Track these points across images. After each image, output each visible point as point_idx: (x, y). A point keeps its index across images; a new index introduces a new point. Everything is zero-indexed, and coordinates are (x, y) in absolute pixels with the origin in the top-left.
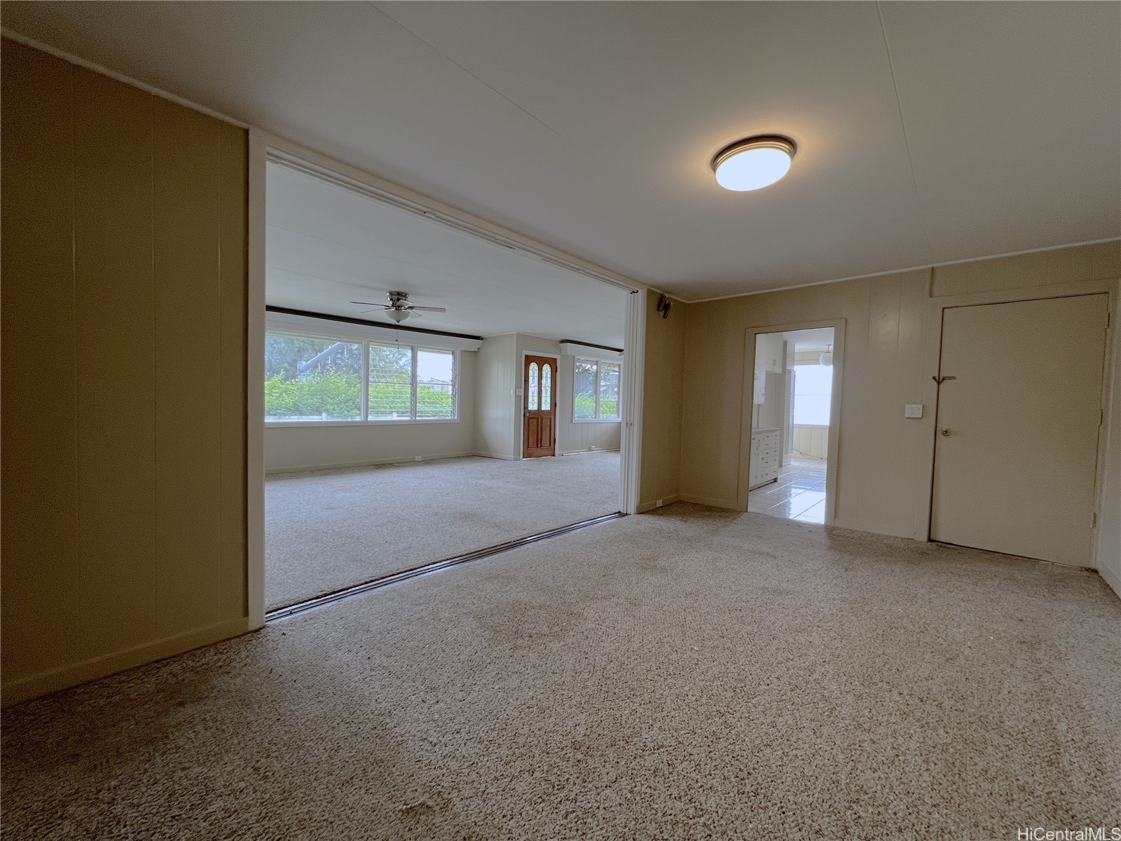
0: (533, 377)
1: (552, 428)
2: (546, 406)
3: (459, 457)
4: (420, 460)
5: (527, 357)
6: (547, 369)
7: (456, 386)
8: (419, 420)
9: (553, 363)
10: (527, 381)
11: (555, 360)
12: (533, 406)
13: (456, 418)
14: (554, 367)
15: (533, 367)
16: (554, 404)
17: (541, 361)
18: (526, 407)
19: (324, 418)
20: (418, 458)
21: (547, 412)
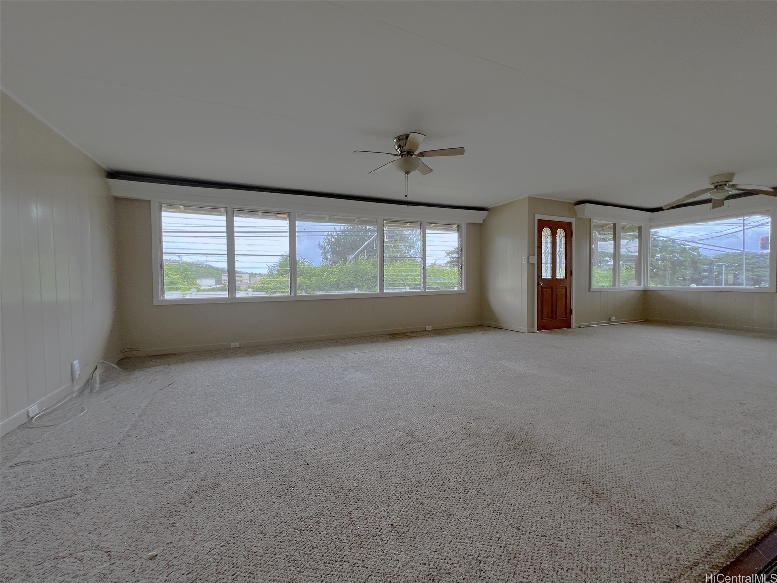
0: (547, 242)
1: (567, 297)
2: (560, 274)
3: (467, 327)
4: (431, 329)
5: (539, 220)
6: (560, 234)
7: (463, 258)
8: (428, 291)
9: (567, 228)
10: (540, 247)
11: (570, 224)
12: (547, 274)
13: (463, 289)
14: (569, 232)
15: (547, 232)
16: (569, 271)
17: (554, 226)
18: (539, 276)
19: (356, 291)
20: (429, 328)
21: (560, 280)
